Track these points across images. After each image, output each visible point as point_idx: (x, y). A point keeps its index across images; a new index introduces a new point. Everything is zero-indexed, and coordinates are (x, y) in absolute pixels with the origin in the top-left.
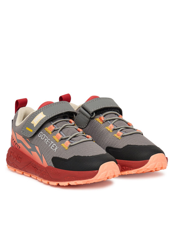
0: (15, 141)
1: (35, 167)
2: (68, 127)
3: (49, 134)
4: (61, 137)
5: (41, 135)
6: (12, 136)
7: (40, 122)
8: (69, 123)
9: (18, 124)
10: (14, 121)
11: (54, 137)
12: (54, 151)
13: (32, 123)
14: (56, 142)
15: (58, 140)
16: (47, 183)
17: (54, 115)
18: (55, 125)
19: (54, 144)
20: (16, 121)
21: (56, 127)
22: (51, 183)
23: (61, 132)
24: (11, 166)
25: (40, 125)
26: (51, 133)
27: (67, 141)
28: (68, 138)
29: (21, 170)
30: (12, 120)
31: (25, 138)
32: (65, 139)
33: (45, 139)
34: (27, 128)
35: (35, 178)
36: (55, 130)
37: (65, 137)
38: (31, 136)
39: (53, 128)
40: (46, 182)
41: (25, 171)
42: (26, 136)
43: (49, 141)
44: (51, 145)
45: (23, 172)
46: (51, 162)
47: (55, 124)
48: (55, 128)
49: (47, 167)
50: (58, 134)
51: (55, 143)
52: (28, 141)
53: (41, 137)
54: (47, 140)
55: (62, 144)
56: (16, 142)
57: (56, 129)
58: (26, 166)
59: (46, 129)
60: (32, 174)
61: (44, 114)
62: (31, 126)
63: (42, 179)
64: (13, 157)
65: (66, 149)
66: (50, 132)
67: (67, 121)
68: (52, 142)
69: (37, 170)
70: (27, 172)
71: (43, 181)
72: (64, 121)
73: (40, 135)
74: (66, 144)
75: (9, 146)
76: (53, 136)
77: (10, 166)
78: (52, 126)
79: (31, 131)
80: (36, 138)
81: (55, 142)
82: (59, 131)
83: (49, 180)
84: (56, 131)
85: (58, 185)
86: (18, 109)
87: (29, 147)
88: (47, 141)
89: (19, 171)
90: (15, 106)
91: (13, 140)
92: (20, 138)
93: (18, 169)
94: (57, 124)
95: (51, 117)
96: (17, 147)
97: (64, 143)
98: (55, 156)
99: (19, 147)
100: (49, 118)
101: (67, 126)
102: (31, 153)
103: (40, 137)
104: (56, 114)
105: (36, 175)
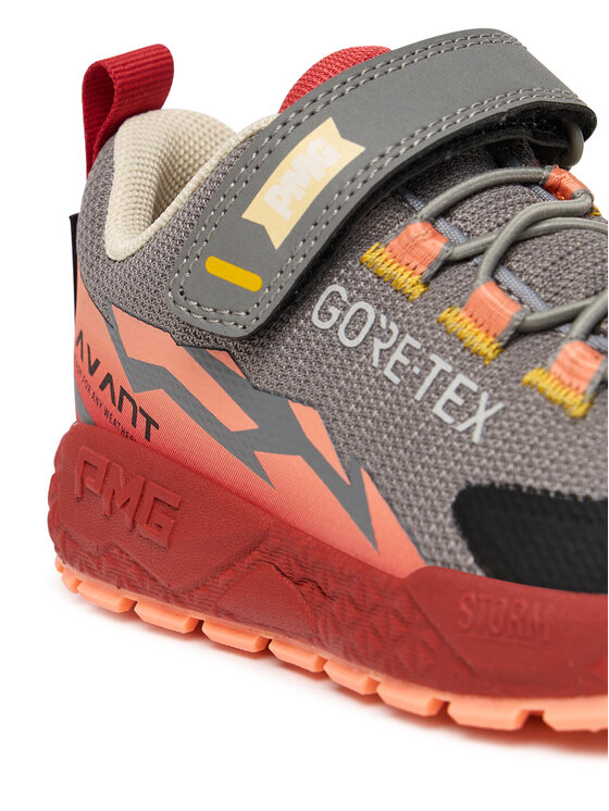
0: (108, 379)
1: (298, 573)
2: (550, 232)
3: (407, 297)
4: (508, 313)
5: (333, 310)
6: (80, 338)
7: (322, 202)
8: (545, 194)
9: (123, 237)
10: (84, 228)
11: (454, 318)
12: (469, 431)
13: (251, 214)
14: (476, 355)
15: (485, 345)
16: (424, 712)
17: (431, 137)
18: (442, 224)
19: (461, 379)
20: (103, 220)
21: (455, 235)
22: (465, 709)
23: (503, 275)
24: (91, 572)
25: (326, 232)
26: (420, 289)
27: (571, 349)
28: (571, 319)
29: (181, 603)
30: (74, 219)
31: (198, 343)
32: (550, 327)
33: (378, 345)
34: (216, 266)
35: (309, 663)
36: (448, 264)
37: (544, 313)
38: (254, 324)
39: (436, 247)
40: (422, 700)
41: (217, 612)
42: (214, 326)
43: (409, 352)
44: (437, 389)
45: (199, 616)
46: (451, 531)
47: (446, 213)
48: (451, 243)
49: (420, 577)
50: (485, 291)
51: (463, 369)
52: (229, 371)
53: (335, 327)
54: (392, 351)
55: (533, 376)
56: (121, 379)
57: (460, 250)
58: (223, 569)
59: (375, 255)
60: (282, 631)
61: (342, 136)
62: (249, 244)
63: (379, 677)
64: (105, 504)
65: (578, 411)
66: (409, 281)
67: (528, 183)
68: (441, 364)
69: (318, 597)
70: (230, 616)
71: (381, 691)
72: (508, 183)
73: (325, 314)
74: (571, 373)
75: (65, 416)
76: (438, 310)
77: (83, 577)
78: (417, 228)
79: (250, 281)
80: (293, 336)
81: (468, 358)
82: (486, 262)
83: (442, 687)
84: (463, 268)
85: (534, 729)
86: (112, 131)
87: (236, 419)
88: (398, 356)
89: (167, 611)
90: (86, 111)
91: (92, 370)
92: (155, 346)
93: (151, 594)
94: (459, 214)
95: (405, 154)
96: (128, 426)
97: (542, 361)
98: (480, 475)
99: (150, 422)
100: (390, 165)
101: (545, 225)
102: (258, 468)
103: (327, 325)
104: (446, 130)
105: (313, 639)
